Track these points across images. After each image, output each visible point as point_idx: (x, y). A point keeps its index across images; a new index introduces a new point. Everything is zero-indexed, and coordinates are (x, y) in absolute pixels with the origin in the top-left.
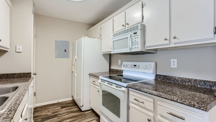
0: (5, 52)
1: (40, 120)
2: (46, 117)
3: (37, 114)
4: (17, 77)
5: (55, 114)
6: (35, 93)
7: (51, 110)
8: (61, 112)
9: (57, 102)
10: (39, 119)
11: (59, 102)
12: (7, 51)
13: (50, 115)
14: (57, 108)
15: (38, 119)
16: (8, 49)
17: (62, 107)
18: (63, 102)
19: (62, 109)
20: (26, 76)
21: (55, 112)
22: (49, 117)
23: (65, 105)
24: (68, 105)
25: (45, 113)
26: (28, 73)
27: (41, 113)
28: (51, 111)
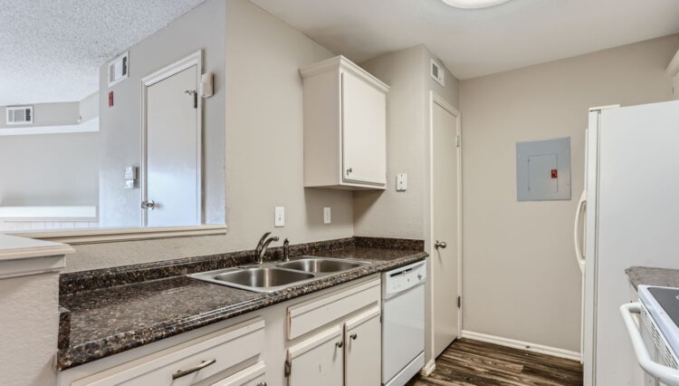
0: (380, 192)
1: (450, 372)
2: (466, 375)
3: (451, 356)
4: (398, 248)
5: (495, 378)
6: (459, 299)
7: (490, 363)
8: (515, 380)
9: (524, 348)
10: (450, 369)
11: (529, 349)
12: (383, 190)
13: (480, 372)
14: (511, 366)
15: (446, 367)
16: (383, 185)
17: (528, 371)
18: (541, 355)
19: (522, 375)
20: (412, 248)
21: (495, 373)
22: (473, 376)
23: (542, 367)
24: (554, 372)
25: (470, 362)
26: (417, 242)
27: (461, 358)
28: (488, 365)
